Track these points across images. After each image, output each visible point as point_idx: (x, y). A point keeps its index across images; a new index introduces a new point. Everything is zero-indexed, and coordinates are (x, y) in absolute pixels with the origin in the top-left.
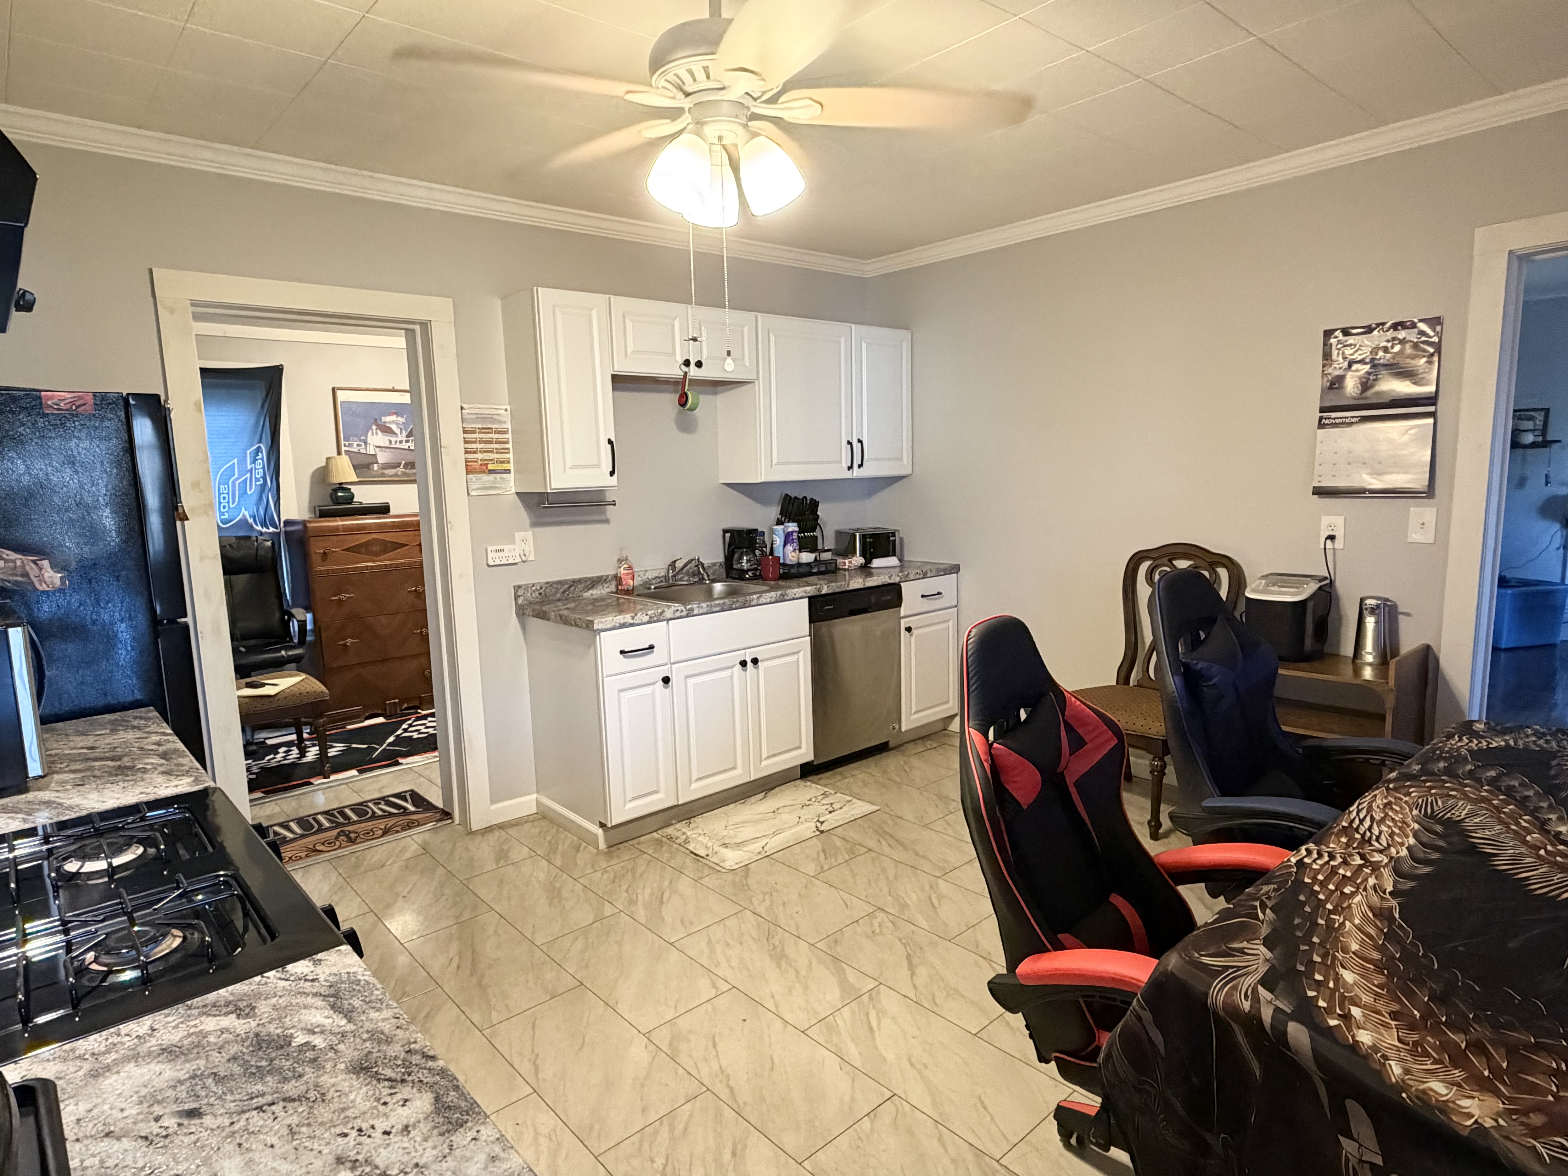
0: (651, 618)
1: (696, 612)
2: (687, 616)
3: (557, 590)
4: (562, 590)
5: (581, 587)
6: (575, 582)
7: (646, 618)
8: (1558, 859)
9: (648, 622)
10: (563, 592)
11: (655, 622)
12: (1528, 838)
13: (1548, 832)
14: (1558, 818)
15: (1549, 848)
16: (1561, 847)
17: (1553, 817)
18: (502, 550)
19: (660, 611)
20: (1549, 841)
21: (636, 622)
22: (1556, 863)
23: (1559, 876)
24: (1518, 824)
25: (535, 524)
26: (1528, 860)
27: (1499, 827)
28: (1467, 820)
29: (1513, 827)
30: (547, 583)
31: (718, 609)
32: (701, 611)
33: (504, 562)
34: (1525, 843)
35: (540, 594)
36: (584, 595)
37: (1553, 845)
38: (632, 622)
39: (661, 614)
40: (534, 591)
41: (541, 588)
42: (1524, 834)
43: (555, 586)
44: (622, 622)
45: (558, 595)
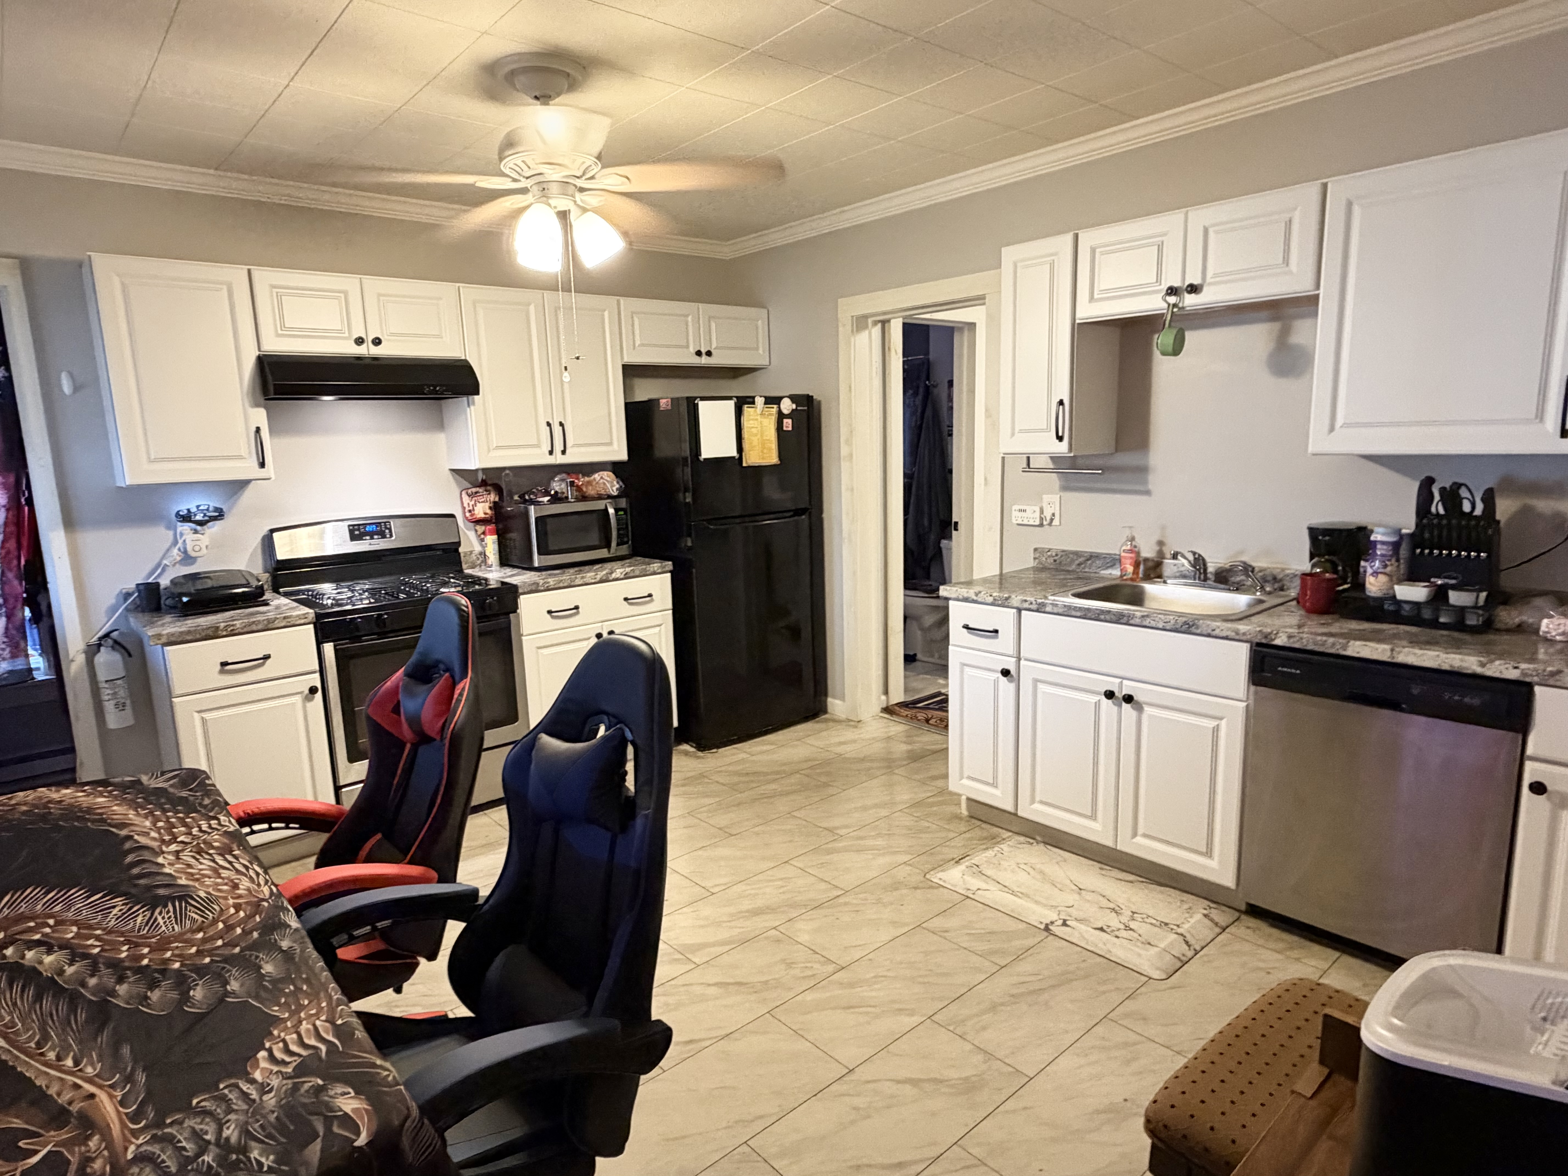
0: (995, 600)
1: (1048, 609)
2: (1037, 611)
3: (1073, 561)
4: (1077, 562)
5: (1098, 563)
6: (1093, 557)
7: (990, 600)
8: (32, 924)
9: (992, 604)
10: (1079, 565)
11: (999, 606)
12: (75, 929)
13: (61, 948)
14: (64, 971)
15: (48, 930)
16: (37, 937)
17: (70, 970)
18: (1025, 511)
19: (1006, 595)
20: (52, 938)
21: (980, 600)
22: (32, 919)
23: (22, 910)
24: (98, 938)
25: (1065, 488)
26: (58, 908)
27: (112, 923)
28: (148, 914)
29: (98, 932)
30: (1063, 551)
31: (1079, 614)
32: (1055, 611)
33: (1025, 522)
34: (75, 923)
35: (1055, 561)
36: (1102, 572)
37: (45, 935)
38: (975, 598)
39: (1007, 599)
40: (1049, 556)
41: (1057, 555)
42: (81, 931)
43: (1071, 556)
44: (966, 595)
45: (1074, 567)
